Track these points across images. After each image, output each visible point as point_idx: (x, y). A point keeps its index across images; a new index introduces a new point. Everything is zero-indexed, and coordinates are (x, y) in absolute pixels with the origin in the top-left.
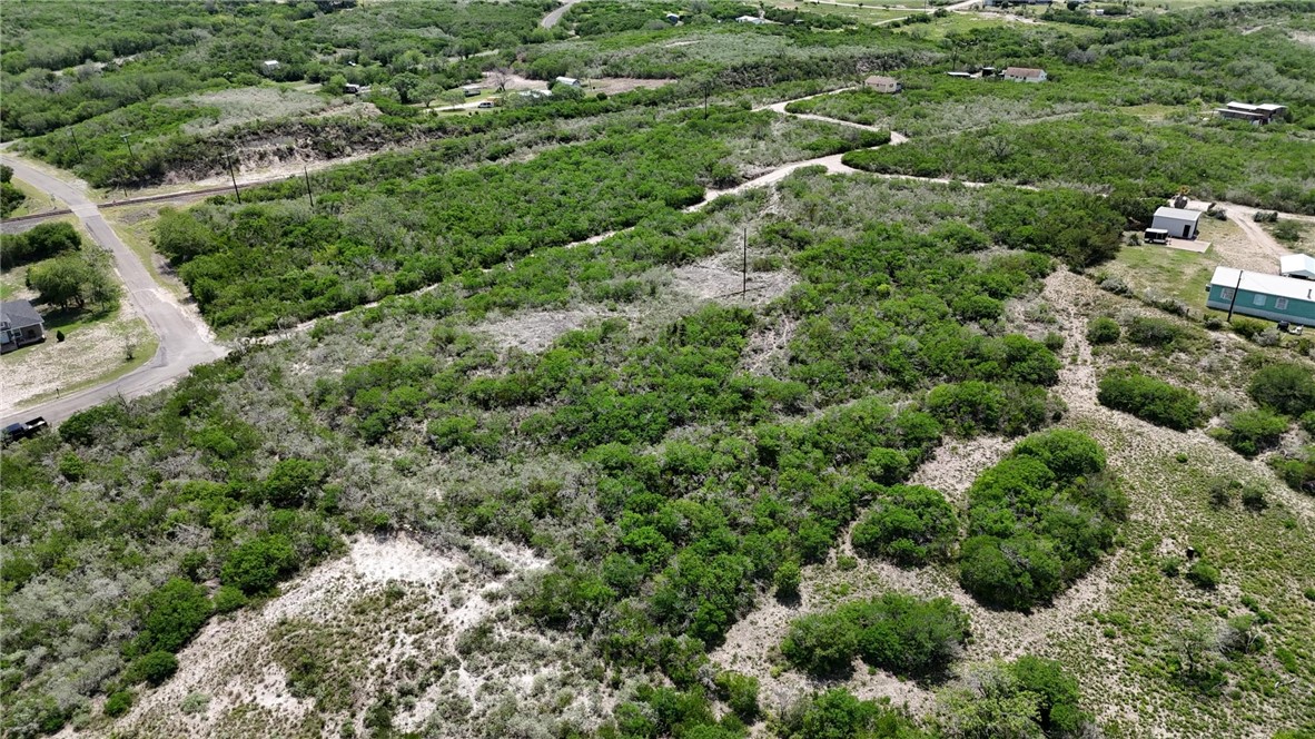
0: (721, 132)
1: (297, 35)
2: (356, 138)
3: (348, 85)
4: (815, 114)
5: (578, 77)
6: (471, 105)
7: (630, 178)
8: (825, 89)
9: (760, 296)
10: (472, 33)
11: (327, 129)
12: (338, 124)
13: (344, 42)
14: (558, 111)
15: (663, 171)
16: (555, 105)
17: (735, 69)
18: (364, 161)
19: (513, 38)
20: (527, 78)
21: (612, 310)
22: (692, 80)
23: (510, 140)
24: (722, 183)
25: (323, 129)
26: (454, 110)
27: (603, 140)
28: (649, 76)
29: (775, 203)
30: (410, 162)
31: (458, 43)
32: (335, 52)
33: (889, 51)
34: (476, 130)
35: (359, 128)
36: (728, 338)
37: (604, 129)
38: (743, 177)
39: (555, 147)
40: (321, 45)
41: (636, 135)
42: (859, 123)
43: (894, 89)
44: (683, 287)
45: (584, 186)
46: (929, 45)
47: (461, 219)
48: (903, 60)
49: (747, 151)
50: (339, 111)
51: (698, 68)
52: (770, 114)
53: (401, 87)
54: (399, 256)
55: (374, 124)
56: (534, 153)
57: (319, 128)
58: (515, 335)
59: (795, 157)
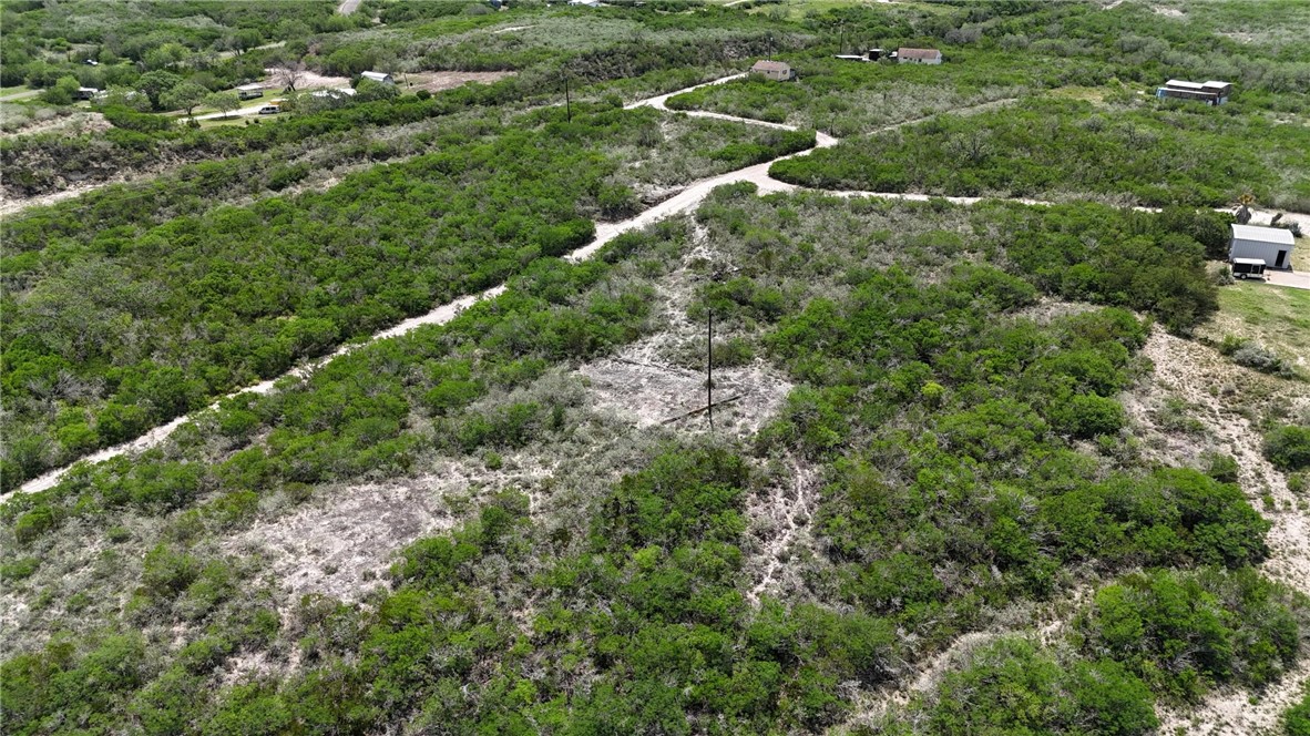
0: (593, 138)
1: (19, 29)
2: (71, 164)
3: (82, 89)
4: (706, 110)
5: (390, 72)
6: (249, 111)
7: (481, 209)
8: (705, 78)
9: (736, 414)
10: (249, 22)
11: (26, 153)
12: (42, 145)
13: (82, 36)
14: (367, 115)
15: (529, 198)
16: (363, 108)
17: (586, 57)
18: (75, 201)
19: (304, 27)
20: (323, 75)
21: (494, 468)
22: (536, 71)
23: (302, 159)
24: (616, 212)
25: (18, 154)
26: (226, 118)
27: (433, 154)
28: (480, 68)
29: (701, 242)
30: (150, 199)
31: (231, 34)
32: (69, 49)
33: (754, 34)
34: (255, 145)
35: (76, 150)
36: (715, 519)
37: (433, 139)
38: (643, 202)
39: (366, 167)
40: (51, 41)
41: (479, 146)
42: (767, 120)
43: (788, 76)
44: (604, 404)
45: (415, 225)
46: (795, 27)
47: (224, 292)
48: (773, 44)
49: (637, 165)
50: (50, 126)
51: (541, 57)
52: (650, 111)
53: (153, 89)
54: (114, 371)
55: (100, 143)
56: (338, 176)
57: (12, 153)
58: (316, 552)
59: (706, 171)
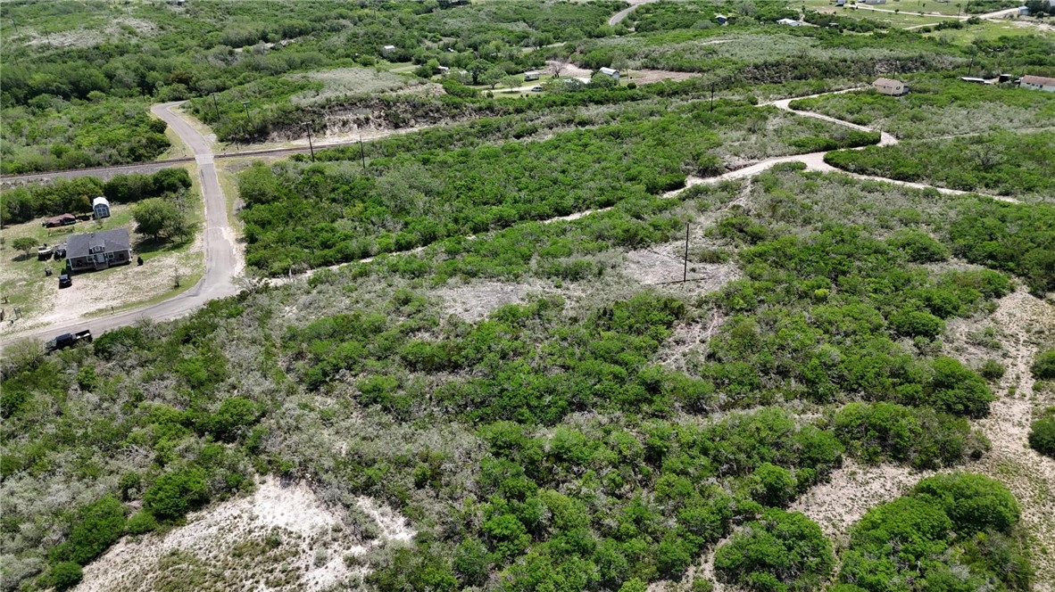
0: (721, 124)
1: (417, 25)
2: (420, 112)
3: (440, 67)
4: (815, 112)
5: (619, 68)
6: (526, 89)
7: (625, 162)
8: (833, 88)
10: (549, 28)
11: (399, 104)
12: (407, 100)
13: (450, 33)
14: (590, 97)
15: (656, 158)
16: (590, 92)
17: (756, 67)
18: (416, 133)
19: (580, 33)
20: (580, 67)
21: (558, 287)
22: (715, 75)
23: (536, 121)
24: (704, 173)
25: (395, 104)
26: (512, 92)
27: (614, 125)
28: (680, 70)
29: (745, 195)
30: (451, 136)
31: (535, 35)
32: (440, 40)
34: (518, 111)
35: (423, 105)
36: (653, 328)
37: (618, 116)
38: (726, 167)
39: (572, 129)
40: (432, 34)
41: (646, 123)
42: (853, 122)
43: (901, 91)
44: (630, 270)
45: (582, 167)
46: (955, 50)
47: (470, 189)
49: (737, 144)
50: (414, 90)
51: (724, 64)
52: (772, 110)
53: (476, 71)
55: (437, 102)
56: (554, 134)
57: (392, 103)
58: (464, 303)
59: (781, 153)
